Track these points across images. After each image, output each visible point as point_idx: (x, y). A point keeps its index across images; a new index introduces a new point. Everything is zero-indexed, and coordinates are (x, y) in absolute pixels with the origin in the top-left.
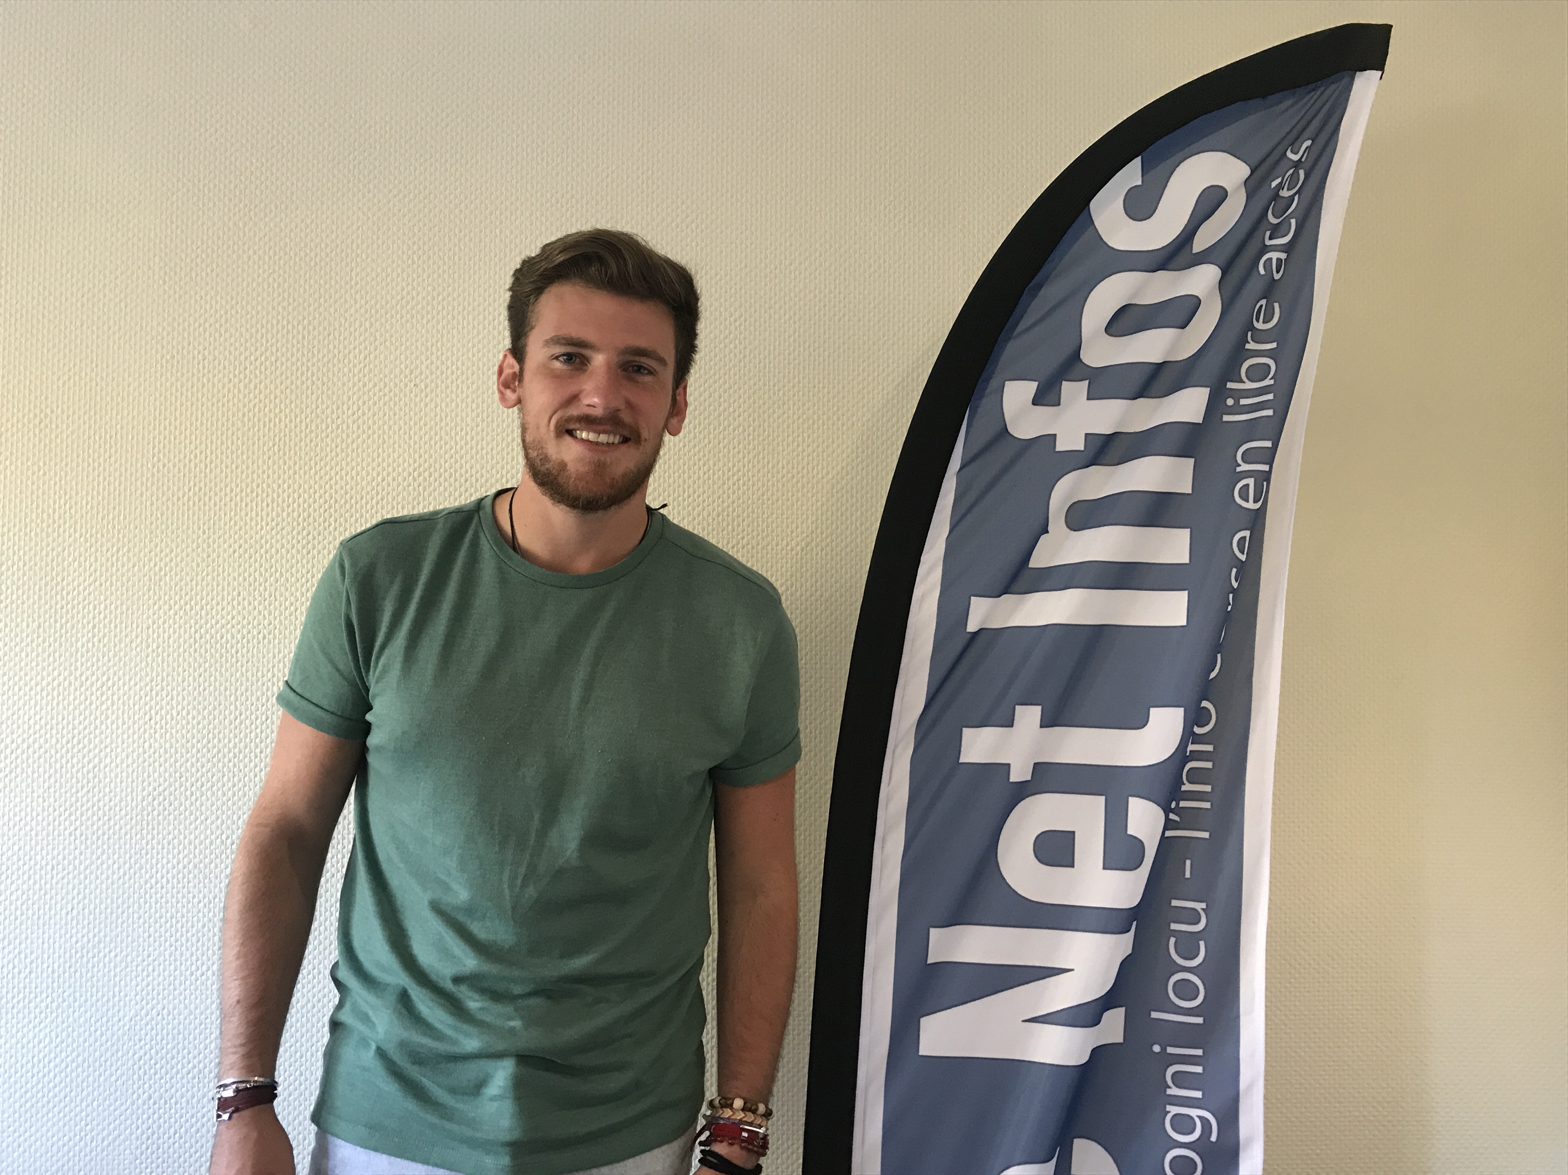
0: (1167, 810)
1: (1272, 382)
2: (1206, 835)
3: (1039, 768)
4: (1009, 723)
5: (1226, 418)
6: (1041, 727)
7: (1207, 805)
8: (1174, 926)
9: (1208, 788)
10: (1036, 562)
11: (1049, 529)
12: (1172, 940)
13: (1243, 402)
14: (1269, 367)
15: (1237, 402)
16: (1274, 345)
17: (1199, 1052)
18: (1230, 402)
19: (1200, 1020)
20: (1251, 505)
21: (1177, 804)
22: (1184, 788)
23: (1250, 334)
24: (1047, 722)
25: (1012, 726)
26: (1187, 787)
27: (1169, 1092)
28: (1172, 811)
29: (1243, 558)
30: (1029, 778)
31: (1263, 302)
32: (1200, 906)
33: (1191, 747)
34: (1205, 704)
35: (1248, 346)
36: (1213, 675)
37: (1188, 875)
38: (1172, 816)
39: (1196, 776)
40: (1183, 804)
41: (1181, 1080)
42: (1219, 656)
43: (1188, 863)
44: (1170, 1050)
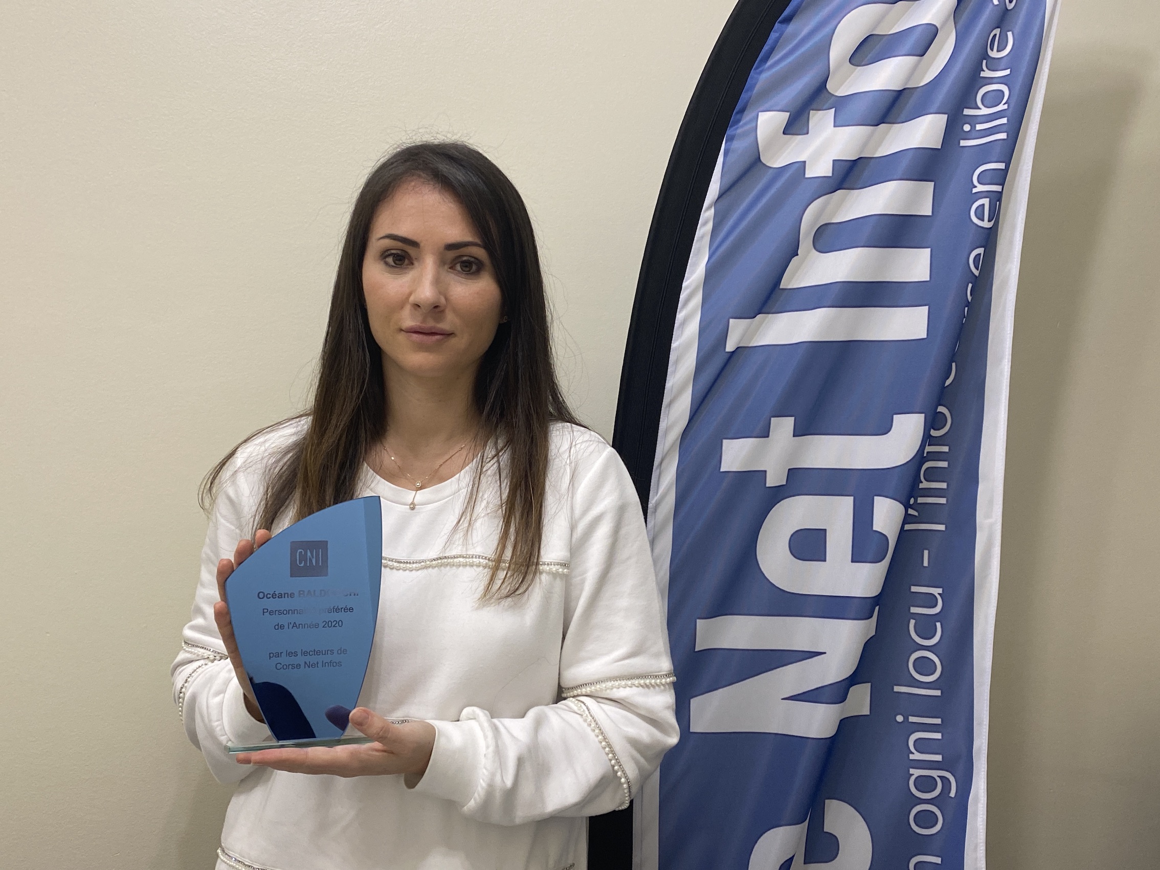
0: (907, 506)
1: (1006, 107)
2: (942, 527)
3: (792, 473)
4: (765, 434)
5: (963, 143)
6: (794, 436)
7: (943, 501)
8: (914, 610)
9: (944, 485)
10: (787, 283)
11: (799, 252)
12: (912, 622)
13: (979, 127)
14: (1002, 92)
15: (973, 127)
16: (1008, 72)
17: (938, 721)
18: (967, 128)
19: (938, 693)
20: (986, 224)
21: (916, 500)
22: (921, 486)
23: (984, 62)
24: (799, 432)
25: (768, 436)
26: (924, 485)
27: (912, 757)
28: (911, 507)
29: (976, 273)
30: (784, 483)
31: (997, 31)
32: (936, 591)
33: (928, 449)
34: (941, 409)
35: (982, 74)
36: (948, 382)
37: (926, 564)
38: (911, 511)
39: (932, 475)
40: (920, 500)
41: (922, 746)
42: (954, 364)
43: (926, 553)
44: (912, 719)
